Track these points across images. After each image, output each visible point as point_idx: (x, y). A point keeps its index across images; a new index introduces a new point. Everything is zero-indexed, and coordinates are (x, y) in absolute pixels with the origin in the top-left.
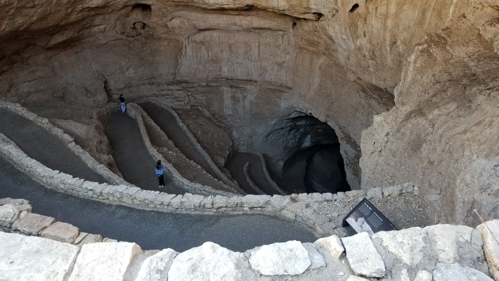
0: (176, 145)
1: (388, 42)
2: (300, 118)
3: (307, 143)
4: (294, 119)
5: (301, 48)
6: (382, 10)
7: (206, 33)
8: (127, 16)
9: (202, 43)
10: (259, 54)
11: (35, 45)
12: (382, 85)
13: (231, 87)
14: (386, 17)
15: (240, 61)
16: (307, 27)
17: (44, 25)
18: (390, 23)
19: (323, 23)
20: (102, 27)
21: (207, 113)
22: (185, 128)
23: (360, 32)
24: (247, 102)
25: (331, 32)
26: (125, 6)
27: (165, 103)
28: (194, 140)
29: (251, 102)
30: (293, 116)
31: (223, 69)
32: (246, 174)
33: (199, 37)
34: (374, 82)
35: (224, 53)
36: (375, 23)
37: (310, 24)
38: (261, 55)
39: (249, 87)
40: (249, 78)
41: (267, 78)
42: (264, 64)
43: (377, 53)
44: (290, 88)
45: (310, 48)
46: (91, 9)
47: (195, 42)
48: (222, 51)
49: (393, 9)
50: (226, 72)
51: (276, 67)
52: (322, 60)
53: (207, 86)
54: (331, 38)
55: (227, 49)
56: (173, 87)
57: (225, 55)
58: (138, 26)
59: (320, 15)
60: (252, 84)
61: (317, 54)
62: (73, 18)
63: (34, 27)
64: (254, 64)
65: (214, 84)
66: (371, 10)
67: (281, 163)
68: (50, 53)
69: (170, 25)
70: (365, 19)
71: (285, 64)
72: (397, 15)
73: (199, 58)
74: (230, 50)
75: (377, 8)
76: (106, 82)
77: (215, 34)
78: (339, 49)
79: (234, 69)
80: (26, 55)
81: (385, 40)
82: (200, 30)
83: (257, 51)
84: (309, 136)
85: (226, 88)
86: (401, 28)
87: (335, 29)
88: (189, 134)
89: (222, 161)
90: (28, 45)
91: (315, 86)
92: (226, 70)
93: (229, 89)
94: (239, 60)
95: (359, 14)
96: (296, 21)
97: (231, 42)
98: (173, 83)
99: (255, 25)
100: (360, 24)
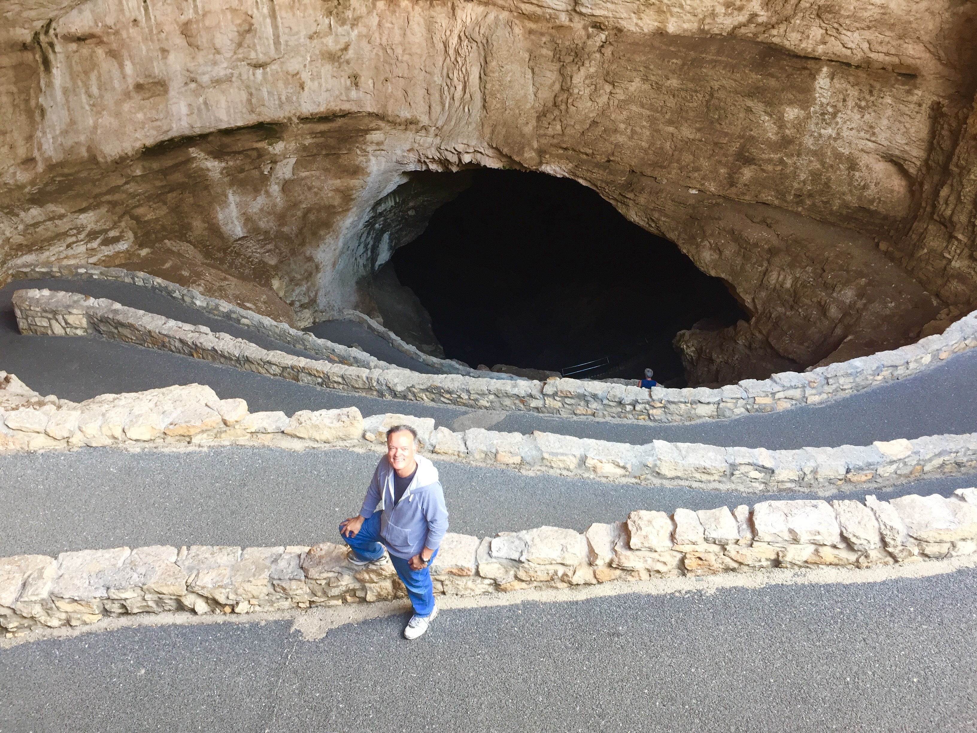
3: (383, 254)
9: (94, 37)
10: (277, 37)
13: (219, 155)
15: (222, 73)
24: (276, 188)
31: (174, 109)
35: (172, 57)
38: (282, 40)
40: (252, 119)
48: (164, 51)
50: (183, 115)
55: (180, 41)
57: (175, 62)
64: (265, 74)
71: (351, 54)
74: (190, 45)
79: (206, 103)
83: (270, 30)
92: (184, 110)
94: (221, 71)
97: (183, 18)
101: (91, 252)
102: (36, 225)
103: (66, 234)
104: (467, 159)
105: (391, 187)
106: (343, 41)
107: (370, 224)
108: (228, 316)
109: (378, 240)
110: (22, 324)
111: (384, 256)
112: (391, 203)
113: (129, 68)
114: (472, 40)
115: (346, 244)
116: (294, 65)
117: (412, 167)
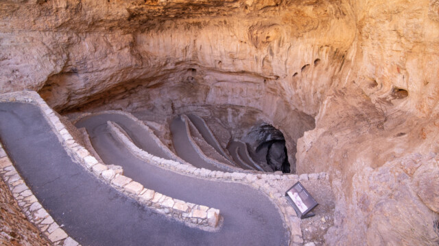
0: (203, 136)
1: (312, 92)
2: (266, 126)
3: (269, 138)
4: (263, 127)
5: (268, 92)
6: (310, 76)
7: (222, 83)
8: (185, 73)
9: (219, 87)
11: (142, 85)
12: (308, 113)
13: (232, 109)
14: (311, 80)
15: (237, 97)
16: (271, 82)
17: (146, 77)
18: (313, 83)
19: (279, 81)
20: (173, 79)
21: (219, 121)
22: (208, 128)
23: (298, 86)
25: (283, 85)
26: (184, 69)
27: (200, 115)
28: (212, 134)
30: (263, 125)
32: (237, 153)
33: (218, 84)
34: (304, 111)
36: (306, 83)
37: (273, 81)
38: (248, 94)
39: (241, 109)
40: (240, 105)
41: (251, 105)
42: (249, 98)
43: (306, 97)
44: (262, 111)
45: (273, 93)
46: (168, 70)
47: (216, 87)
49: (315, 76)
50: (230, 101)
51: (255, 101)
52: (278, 98)
53: (220, 108)
54: (283, 88)
55: (231, 90)
56: (204, 108)
57: (230, 93)
58: (190, 78)
59: (277, 77)
60: (243, 108)
61: (276, 95)
62: (160, 74)
63: (141, 78)
64: (244, 99)
65: (224, 107)
66: (304, 76)
67: (255, 148)
68: (148, 90)
69: (205, 78)
70: (301, 80)
71: (260, 99)
72: (317, 79)
73: (217, 94)
74: (233, 91)
75: (307, 75)
76: (172, 104)
77: (226, 83)
78: (287, 94)
79: (234, 100)
80: (137, 90)
81: (310, 91)
82: (219, 81)
83: (246, 92)
84: (270, 135)
85: (230, 109)
86: (319, 85)
87: (285, 84)
88: (210, 131)
89: (225, 146)
90: (138, 86)
91: (274, 111)
95: (298, 78)
96: (266, 80)
98: (204, 106)
99: (245, 80)
100: (298, 82)
104: (271, 124)
109: (266, 134)
113: (223, 92)
115: (252, 131)
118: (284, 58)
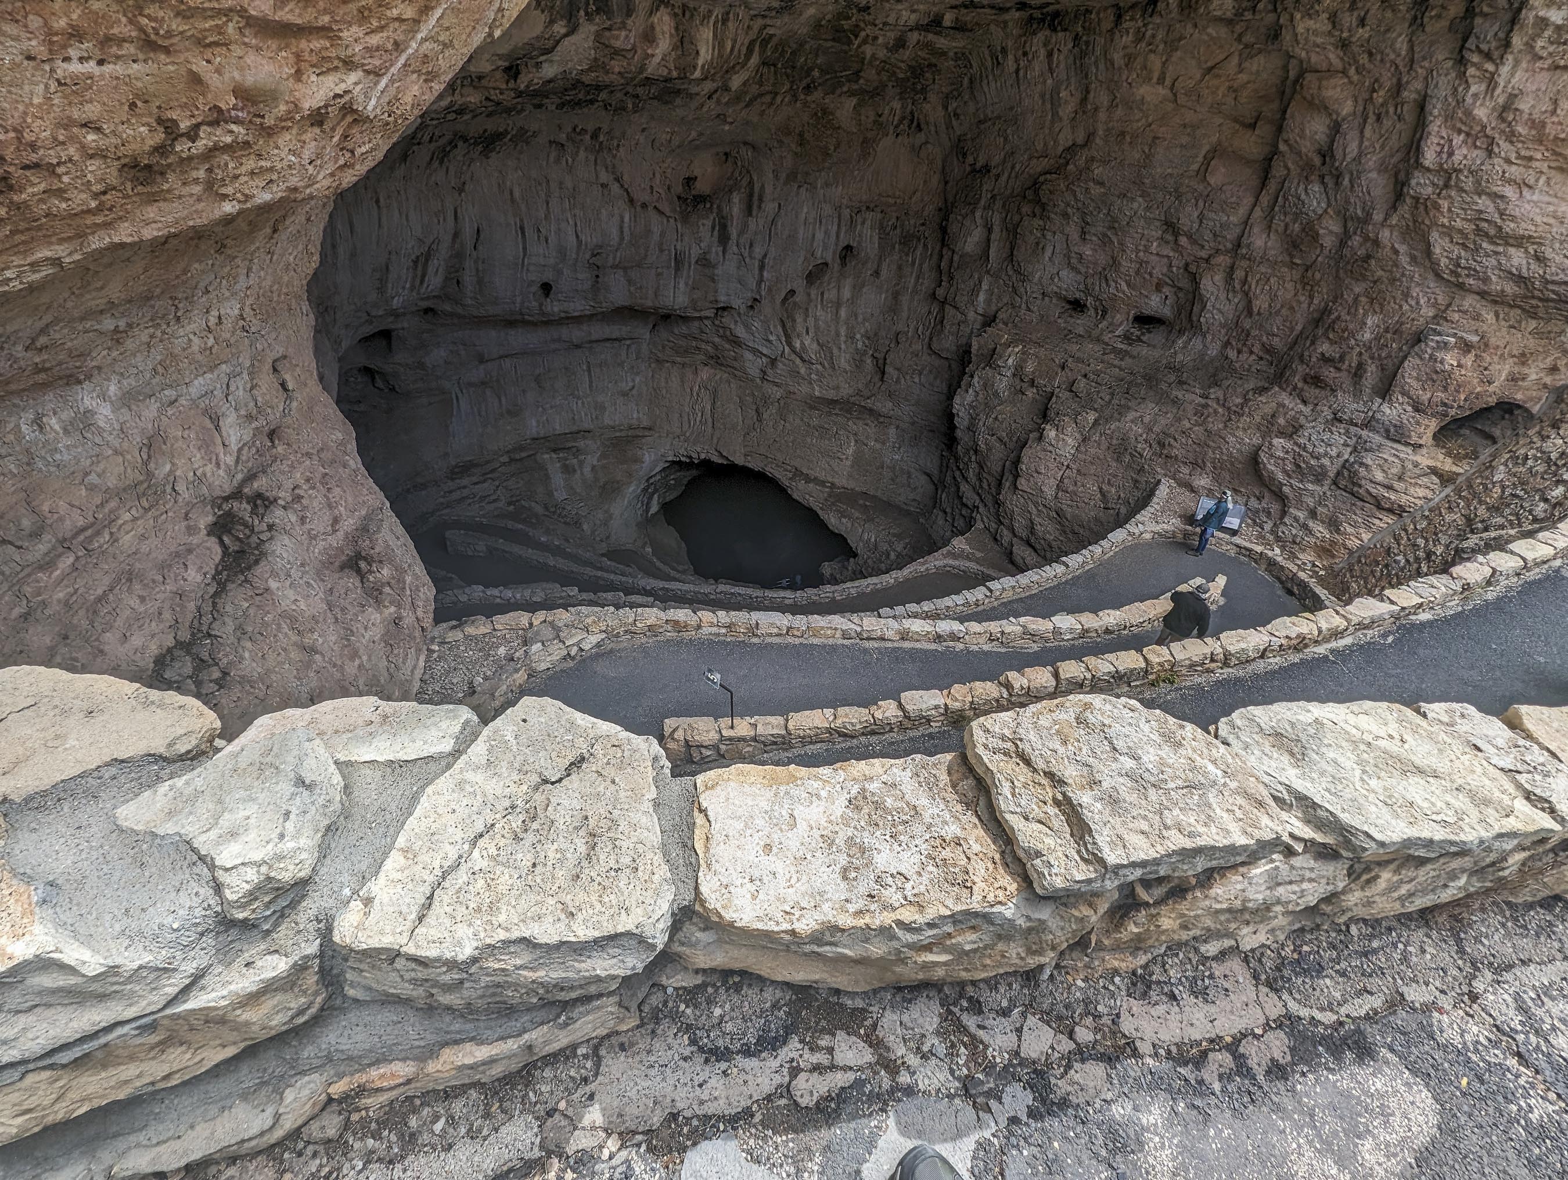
1: (843, 339)
2: (663, 470)
5: (660, 362)
6: (831, 295)
9: (483, 383)
10: (591, 382)
12: (831, 394)
13: (554, 451)
14: (838, 305)
15: (557, 403)
23: (800, 328)
24: (587, 470)
25: (740, 332)
29: (593, 468)
31: (529, 423)
33: (477, 374)
35: (528, 394)
37: (694, 323)
38: (594, 384)
39: (581, 444)
40: (575, 428)
41: (607, 421)
44: (650, 428)
47: (470, 384)
48: (524, 391)
49: (847, 293)
50: (533, 427)
51: (620, 401)
53: (512, 460)
54: (733, 340)
55: (534, 385)
56: (465, 481)
60: (584, 438)
64: (583, 402)
65: (524, 454)
66: (813, 296)
69: (429, 361)
71: (634, 392)
72: (852, 300)
73: (483, 413)
75: (822, 294)
77: (507, 363)
79: (547, 420)
81: (838, 335)
82: (481, 360)
85: (546, 456)
86: (860, 318)
92: (534, 424)
93: (554, 456)
95: (795, 303)
97: (537, 372)
98: (457, 474)
99: (593, 336)
100: (799, 319)
101: (482, 508)
102: (450, 492)
103: (467, 497)
104: (703, 456)
105: (658, 469)
106: (631, 384)
107: (645, 490)
108: (558, 547)
109: (650, 498)
110: (450, 549)
111: (654, 508)
112: (658, 477)
113: (503, 399)
114: (706, 388)
115: (629, 502)
116: (600, 398)
117: (670, 459)
118: (758, 251)
